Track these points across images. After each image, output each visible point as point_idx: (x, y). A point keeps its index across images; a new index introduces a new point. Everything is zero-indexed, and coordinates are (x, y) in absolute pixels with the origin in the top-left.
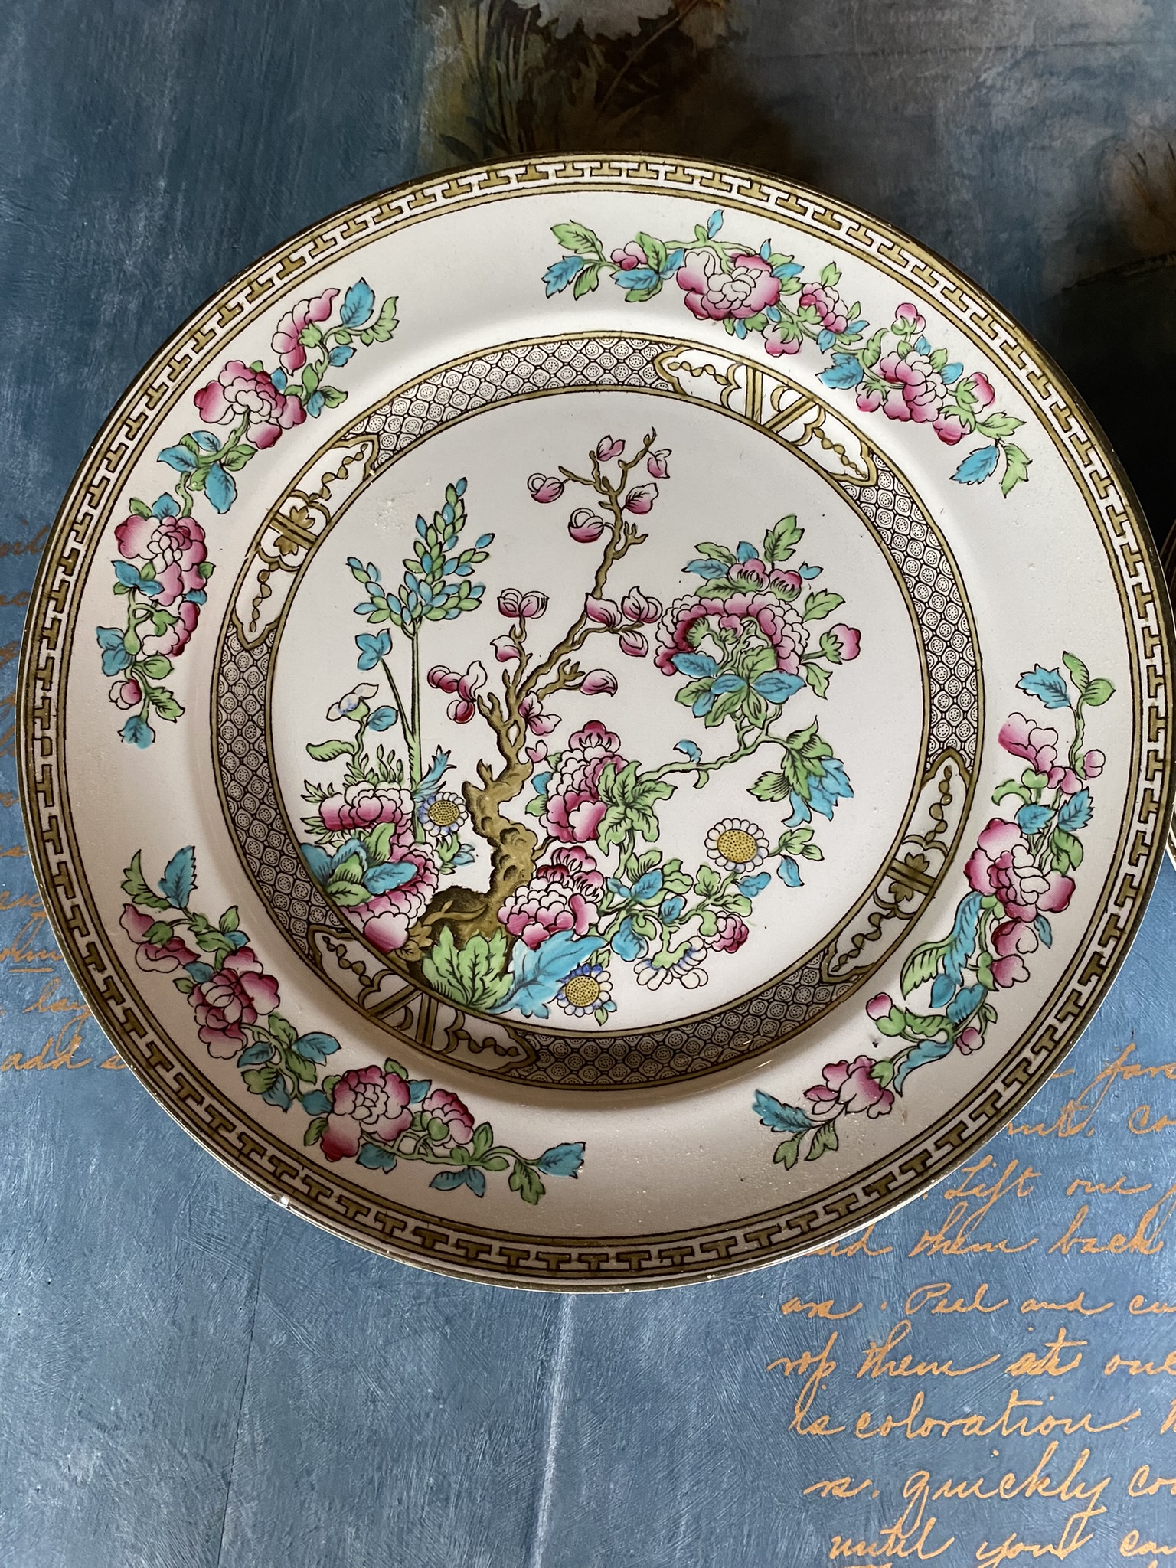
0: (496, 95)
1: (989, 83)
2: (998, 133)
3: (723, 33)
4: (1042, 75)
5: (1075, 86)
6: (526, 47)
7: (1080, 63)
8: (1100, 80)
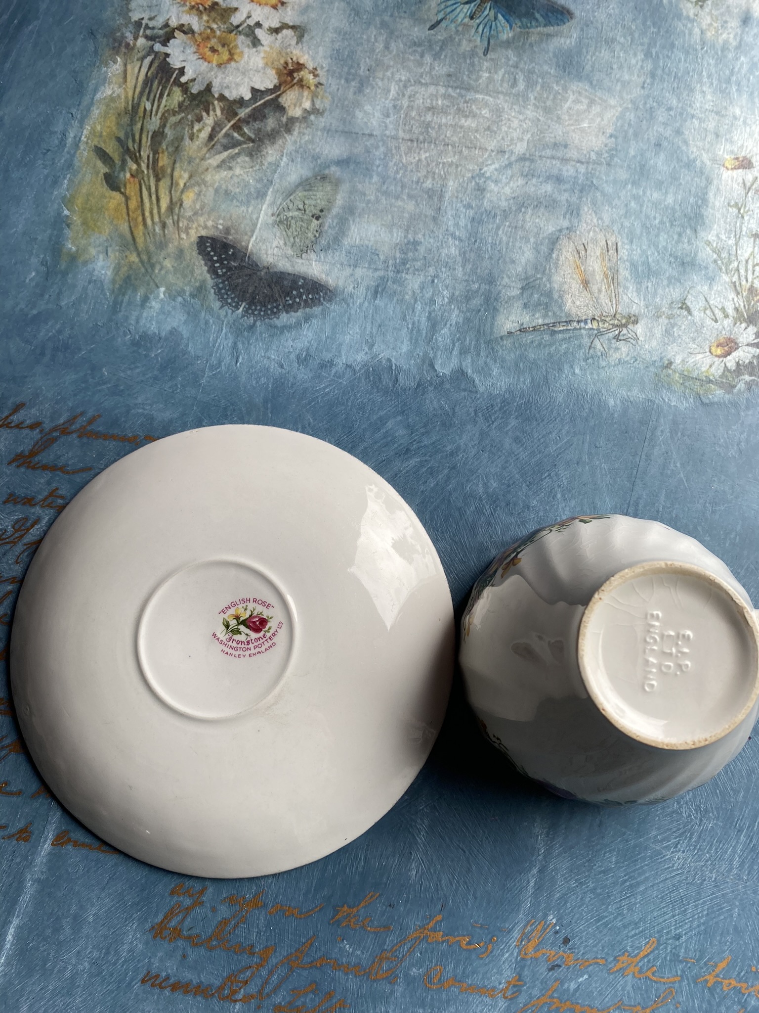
0: (139, 125)
1: (488, 174)
2: (486, 211)
3: (308, 108)
4: (526, 176)
5: (548, 188)
6: (168, 95)
7: (555, 172)
8: (567, 186)
